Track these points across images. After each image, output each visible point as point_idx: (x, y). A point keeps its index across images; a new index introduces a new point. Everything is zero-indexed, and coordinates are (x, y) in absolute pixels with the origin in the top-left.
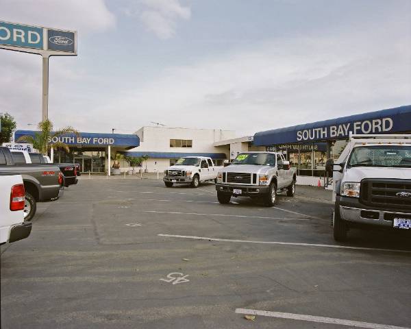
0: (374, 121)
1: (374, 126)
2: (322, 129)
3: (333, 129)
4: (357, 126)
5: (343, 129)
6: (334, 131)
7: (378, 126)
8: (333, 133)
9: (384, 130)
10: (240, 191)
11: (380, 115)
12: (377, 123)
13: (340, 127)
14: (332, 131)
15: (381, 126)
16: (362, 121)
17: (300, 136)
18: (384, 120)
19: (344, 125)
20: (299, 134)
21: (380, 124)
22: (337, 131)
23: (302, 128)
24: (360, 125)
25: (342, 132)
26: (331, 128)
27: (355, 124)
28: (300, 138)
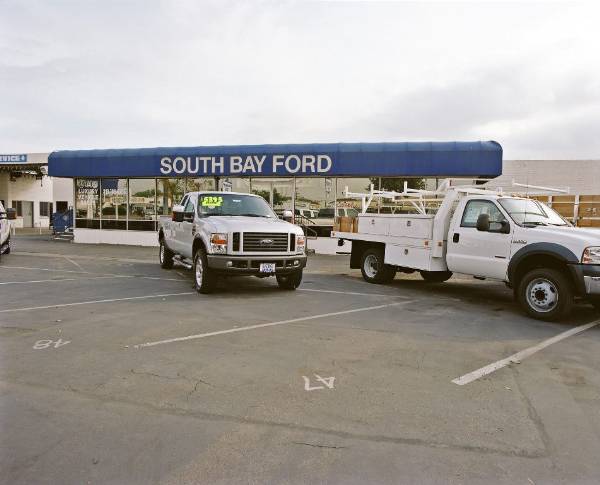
0: (305, 157)
1: (305, 164)
2: (214, 159)
3: (236, 161)
4: (278, 160)
5: (255, 163)
6: (239, 164)
7: (311, 164)
8: (236, 167)
9: (320, 170)
10: (273, 267)
11: (314, 150)
12: (309, 160)
13: (249, 159)
14: (232, 164)
15: (316, 164)
16: (286, 156)
17: (167, 166)
18: (320, 157)
19: (256, 158)
20: (166, 162)
21: (314, 161)
22: (243, 164)
23: (173, 154)
24: (283, 160)
25: (252, 168)
26: (232, 159)
27: (275, 158)
28: (166, 169)
